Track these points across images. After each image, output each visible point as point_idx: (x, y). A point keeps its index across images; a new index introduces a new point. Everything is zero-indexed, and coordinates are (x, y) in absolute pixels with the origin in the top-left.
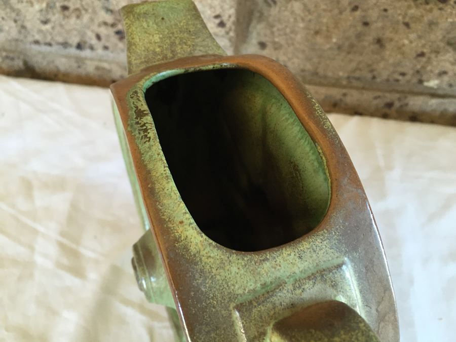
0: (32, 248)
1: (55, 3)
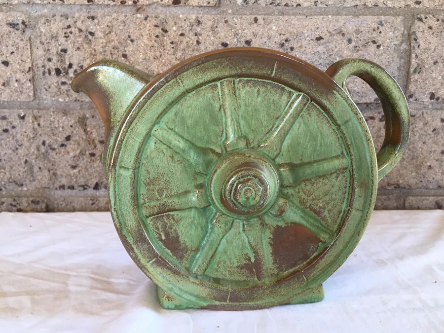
0: (66, 284)
1: (85, 151)
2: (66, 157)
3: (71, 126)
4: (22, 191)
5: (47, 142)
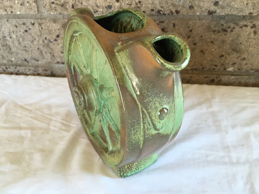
0: (49, 125)
2: (58, 47)
3: (59, 29)
4: (39, 63)
5: (47, 38)
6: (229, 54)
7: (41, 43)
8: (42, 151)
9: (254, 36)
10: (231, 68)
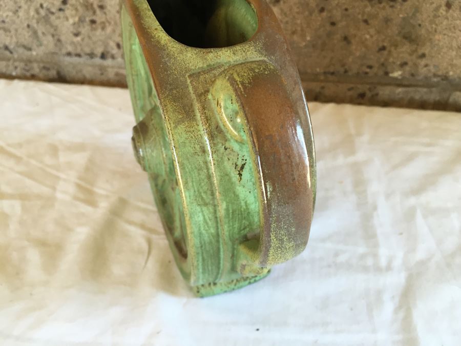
0: (54, 189)
1: (85, 18)
2: (66, 23)
4: (32, 55)
5: (45, 5)
6: (396, 46)
7: (33, 16)
8: (42, 244)
9: (447, 11)
10: (397, 71)
